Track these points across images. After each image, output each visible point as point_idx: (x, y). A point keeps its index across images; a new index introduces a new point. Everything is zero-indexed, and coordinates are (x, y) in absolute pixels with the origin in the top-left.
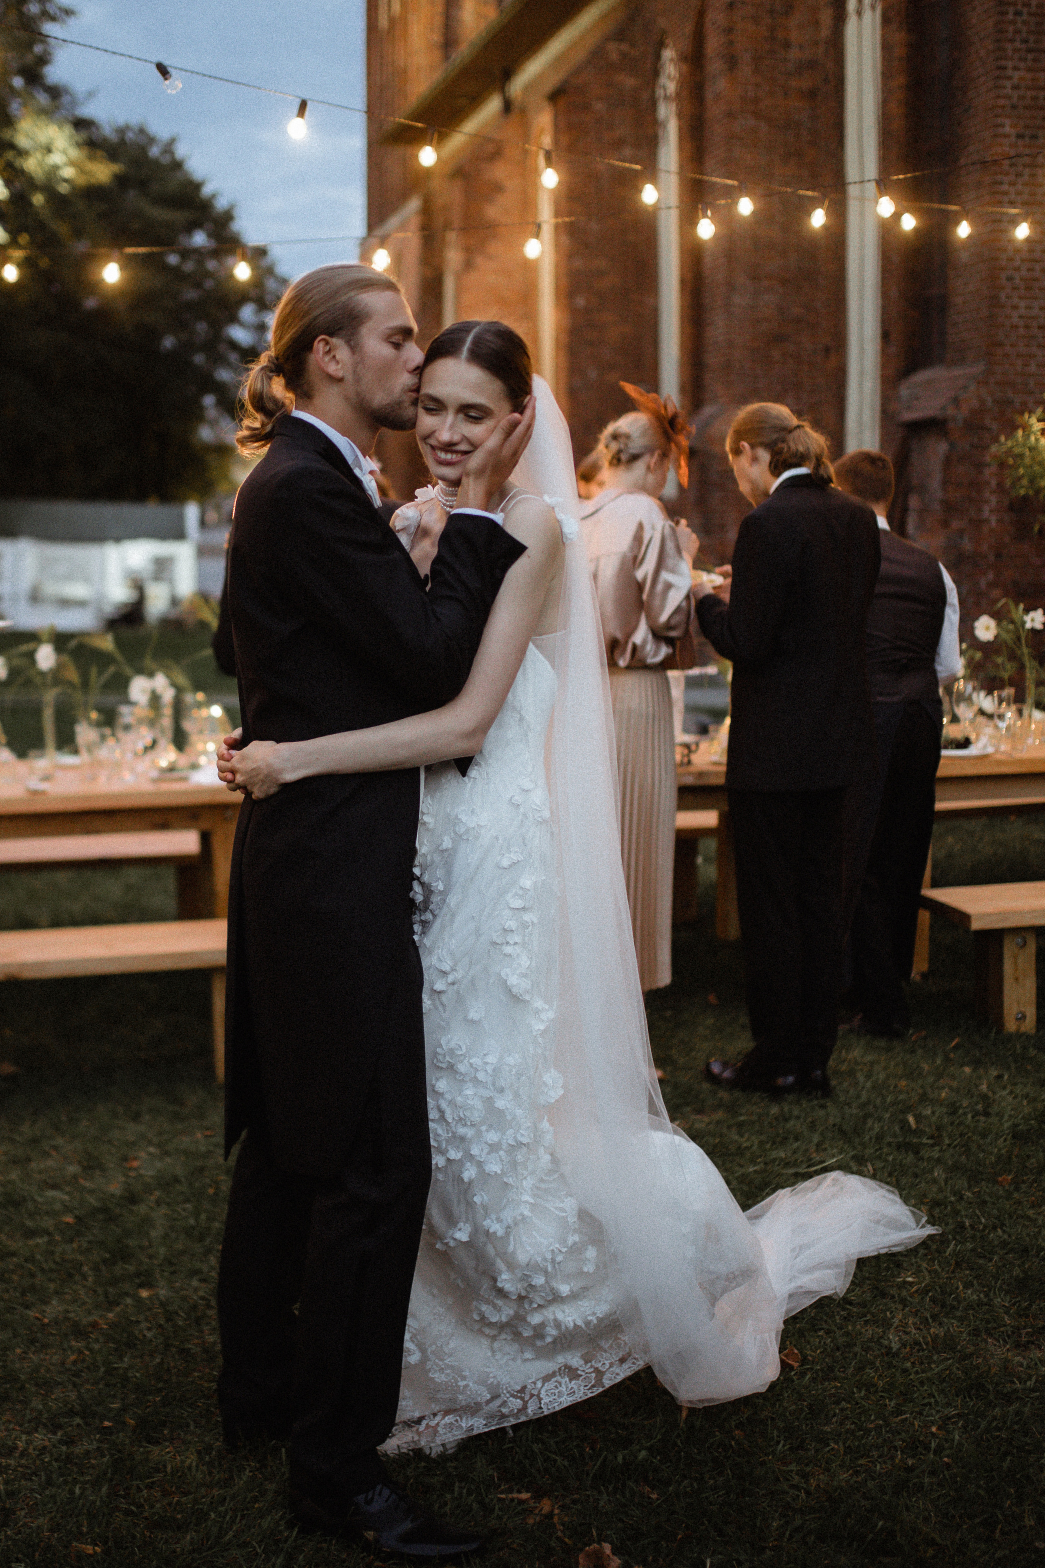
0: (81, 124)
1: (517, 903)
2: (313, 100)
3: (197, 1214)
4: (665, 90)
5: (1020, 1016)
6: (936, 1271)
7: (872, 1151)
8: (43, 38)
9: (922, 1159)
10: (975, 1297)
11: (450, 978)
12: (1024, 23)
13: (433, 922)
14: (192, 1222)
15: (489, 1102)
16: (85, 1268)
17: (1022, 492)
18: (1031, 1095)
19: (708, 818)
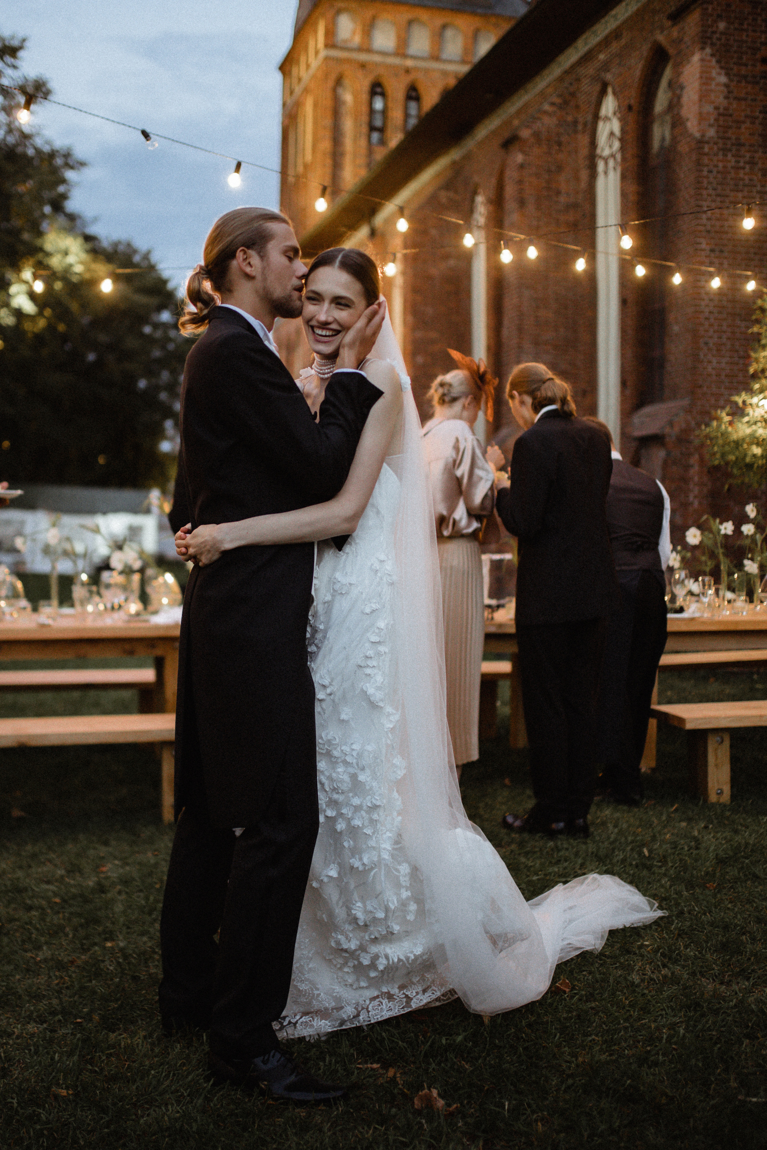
0: (88, 238)
1: (374, 638)
2: (245, 162)
3: (147, 898)
4: (478, 222)
5: (719, 792)
6: (664, 938)
7: (618, 869)
8: (63, 181)
9: (654, 873)
10: (692, 953)
11: (329, 691)
12: (715, 178)
13: (318, 652)
14: (143, 902)
15: (354, 777)
16: (67, 929)
17: (716, 462)
18: (729, 837)
19: (505, 667)
